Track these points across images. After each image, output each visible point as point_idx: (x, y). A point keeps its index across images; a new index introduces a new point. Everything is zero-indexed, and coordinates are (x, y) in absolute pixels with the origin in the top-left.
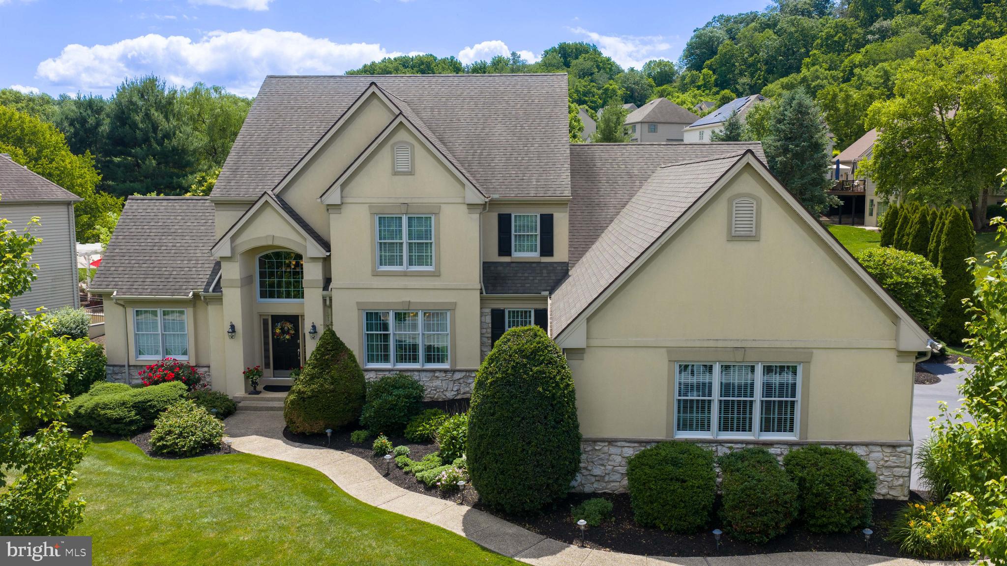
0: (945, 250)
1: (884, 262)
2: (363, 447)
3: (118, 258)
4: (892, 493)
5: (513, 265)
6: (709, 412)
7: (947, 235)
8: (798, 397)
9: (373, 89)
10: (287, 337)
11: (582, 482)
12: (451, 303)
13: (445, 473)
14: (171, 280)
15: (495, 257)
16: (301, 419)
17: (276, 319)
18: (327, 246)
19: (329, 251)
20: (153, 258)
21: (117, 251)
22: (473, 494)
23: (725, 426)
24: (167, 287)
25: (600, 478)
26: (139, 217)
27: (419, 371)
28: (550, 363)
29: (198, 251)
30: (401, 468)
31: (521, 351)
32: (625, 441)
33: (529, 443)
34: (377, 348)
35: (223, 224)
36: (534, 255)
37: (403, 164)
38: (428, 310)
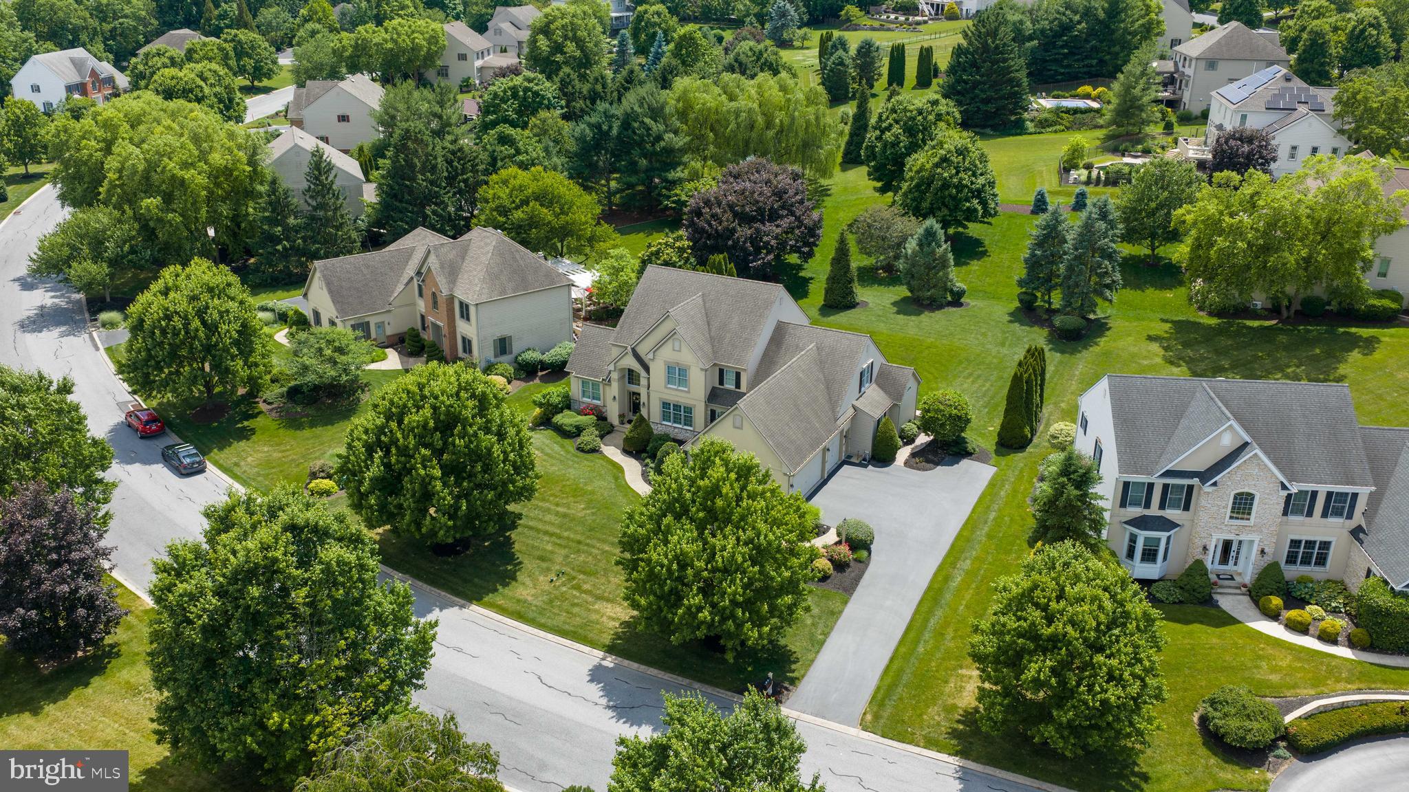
3: (577, 356)
5: (722, 390)
10: (638, 401)
12: (694, 405)
15: (716, 385)
17: (630, 393)
18: (647, 369)
19: (649, 374)
20: (590, 358)
21: (577, 352)
24: (594, 374)
27: (681, 428)
34: (666, 416)
35: (615, 353)
36: (733, 388)
37: (677, 347)
38: (685, 405)
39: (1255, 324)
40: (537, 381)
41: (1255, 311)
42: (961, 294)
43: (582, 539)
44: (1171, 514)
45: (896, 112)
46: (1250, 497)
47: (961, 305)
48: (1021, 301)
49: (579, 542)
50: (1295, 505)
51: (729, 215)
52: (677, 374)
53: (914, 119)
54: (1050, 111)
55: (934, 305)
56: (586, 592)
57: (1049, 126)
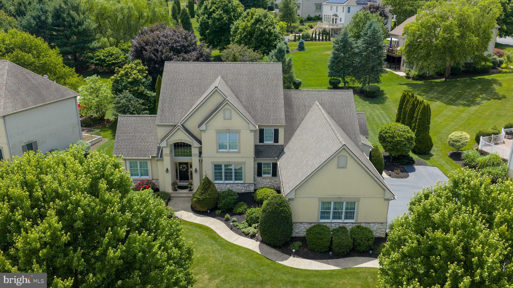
0: (419, 119)
1: (395, 131)
2: (221, 216)
3: (120, 142)
4: (381, 235)
5: (264, 146)
6: (330, 214)
7: (421, 113)
8: (356, 210)
9: (216, 89)
10: (184, 170)
12: (244, 162)
13: (251, 230)
14: (142, 151)
16: (199, 207)
17: (180, 164)
18: (200, 142)
19: (201, 144)
20: (133, 142)
21: (119, 139)
22: (260, 238)
23: (334, 218)
24: (141, 154)
25: (298, 233)
26: (124, 124)
27: (233, 183)
28: (285, 206)
29: (150, 139)
30: (236, 227)
31: (277, 203)
32: (305, 223)
33: (279, 229)
34: (218, 176)
35: (161, 132)
36: (271, 142)
37: (227, 116)
38: (236, 164)
39: (438, 81)
52: (228, 139)
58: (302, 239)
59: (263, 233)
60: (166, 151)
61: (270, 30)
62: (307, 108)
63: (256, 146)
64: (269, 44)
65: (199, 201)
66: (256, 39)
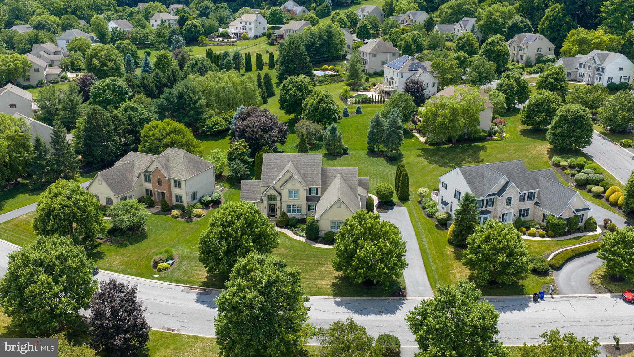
2: (290, 229)
3: (243, 193)
5: (311, 197)
6: (335, 227)
9: (288, 171)
10: (273, 207)
11: (320, 235)
12: (301, 204)
13: (303, 234)
14: (253, 198)
15: (308, 195)
16: (280, 224)
17: (271, 204)
18: (281, 194)
19: (281, 196)
22: (306, 236)
23: (337, 229)
24: (253, 200)
25: (322, 235)
27: (296, 214)
28: (316, 223)
29: (257, 192)
30: (296, 233)
31: (313, 222)
32: (324, 231)
33: (313, 232)
34: (289, 211)
35: (263, 190)
36: (315, 195)
37: (293, 183)
38: (297, 205)
39: (446, 146)
40: (211, 208)
41: (443, 142)
42: (347, 150)
43: (293, 260)
44: (489, 208)
45: (291, 83)
46: (511, 198)
47: (347, 154)
48: (369, 149)
49: (293, 262)
50: (522, 199)
51: (259, 130)
52: (293, 193)
53: (300, 85)
54: (322, 76)
55: (339, 155)
56: (308, 279)
57: (323, 82)
58: (323, 238)
59: (307, 234)
60: (265, 199)
61: (329, 107)
62: (334, 177)
63: (307, 197)
64: (329, 117)
65: (280, 222)
66: (320, 113)
